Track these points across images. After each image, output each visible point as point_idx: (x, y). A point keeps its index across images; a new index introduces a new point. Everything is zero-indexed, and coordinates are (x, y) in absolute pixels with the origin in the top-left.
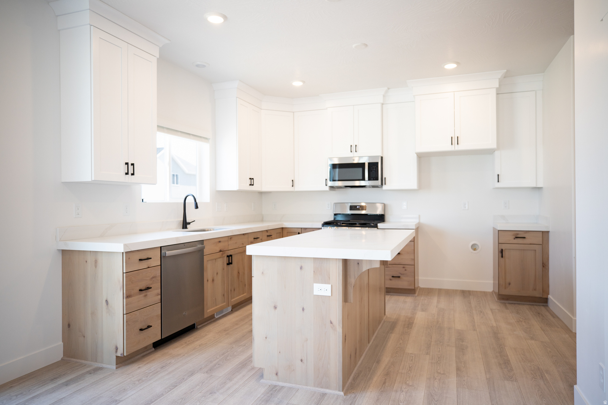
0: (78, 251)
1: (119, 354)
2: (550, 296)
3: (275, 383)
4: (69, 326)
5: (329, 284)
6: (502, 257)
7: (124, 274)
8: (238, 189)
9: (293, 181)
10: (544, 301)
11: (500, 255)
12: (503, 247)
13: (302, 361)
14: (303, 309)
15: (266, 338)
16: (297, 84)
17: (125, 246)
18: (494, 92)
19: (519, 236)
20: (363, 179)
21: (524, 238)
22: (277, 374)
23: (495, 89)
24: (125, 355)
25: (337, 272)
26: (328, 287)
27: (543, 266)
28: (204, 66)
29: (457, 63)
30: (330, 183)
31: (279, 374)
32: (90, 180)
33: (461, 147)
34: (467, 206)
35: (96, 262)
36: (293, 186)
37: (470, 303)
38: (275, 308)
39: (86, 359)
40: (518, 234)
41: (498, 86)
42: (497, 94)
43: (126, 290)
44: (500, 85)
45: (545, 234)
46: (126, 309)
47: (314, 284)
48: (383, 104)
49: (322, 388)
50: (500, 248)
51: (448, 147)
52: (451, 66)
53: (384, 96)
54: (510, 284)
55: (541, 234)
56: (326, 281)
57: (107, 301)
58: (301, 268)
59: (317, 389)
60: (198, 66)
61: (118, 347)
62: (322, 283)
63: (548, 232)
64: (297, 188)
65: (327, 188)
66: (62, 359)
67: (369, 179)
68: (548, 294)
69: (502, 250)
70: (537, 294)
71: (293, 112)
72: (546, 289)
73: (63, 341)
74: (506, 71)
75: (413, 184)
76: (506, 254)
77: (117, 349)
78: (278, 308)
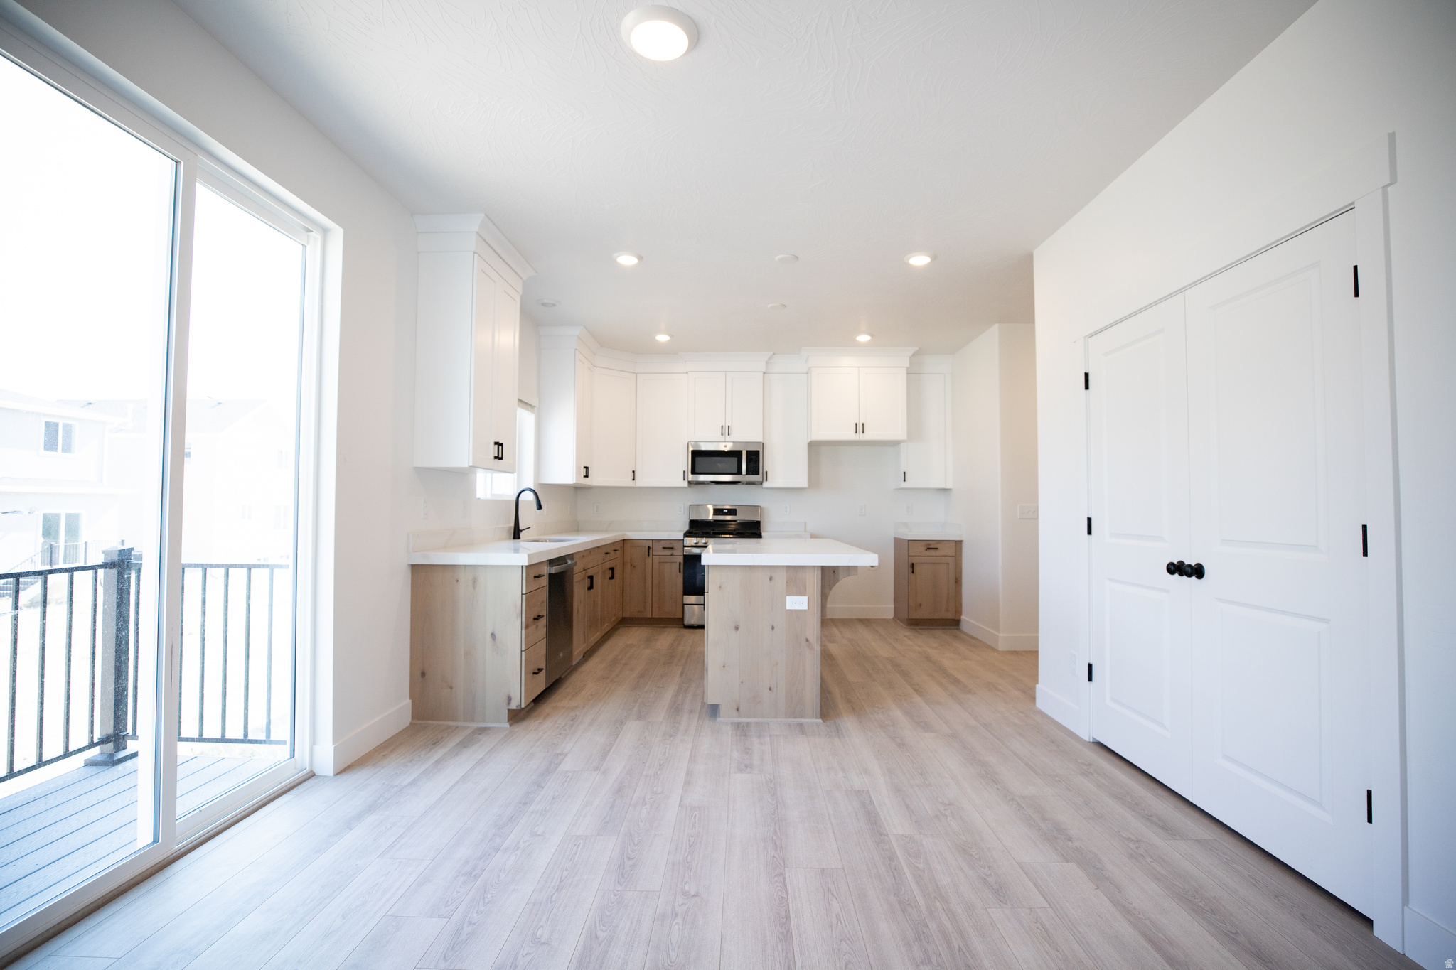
0: (443, 565)
1: (513, 706)
2: (963, 617)
3: (737, 720)
4: (423, 674)
5: (805, 595)
6: (913, 572)
7: (524, 596)
8: (575, 482)
9: (634, 472)
10: (956, 623)
11: (911, 570)
12: (913, 560)
13: (770, 689)
14: (773, 628)
15: (724, 667)
16: (663, 338)
17: (529, 556)
18: (904, 371)
19: (931, 546)
20: (739, 472)
21: (937, 549)
22: (738, 709)
23: (905, 369)
24: (523, 706)
25: (814, 581)
26: (805, 599)
27: (956, 582)
28: (554, 305)
29: (872, 335)
30: (691, 477)
31: (741, 709)
32: (467, 466)
33: (868, 436)
34: (864, 510)
35: (475, 581)
36: (633, 480)
37: (877, 631)
38: (737, 628)
39: (454, 719)
40: (930, 545)
41: (908, 365)
42: (908, 374)
43: (526, 618)
44: (910, 364)
45: (958, 544)
46: (526, 644)
47: (787, 597)
48: (764, 373)
49: (795, 717)
50: (910, 562)
51: (849, 435)
52: (864, 338)
53: (767, 363)
54: (920, 605)
55: (954, 544)
56: (801, 593)
57: (493, 635)
58: (771, 579)
59: (790, 719)
60: (544, 305)
61: (512, 696)
62: (797, 595)
63: (961, 542)
64: (641, 482)
65: (685, 484)
66: (411, 724)
67: (748, 473)
68: (961, 615)
69: (913, 564)
70: (950, 616)
71: (636, 374)
72: (959, 611)
73: (411, 697)
74: (918, 348)
75: (802, 481)
76: (917, 568)
77: (509, 699)
78: (740, 629)
